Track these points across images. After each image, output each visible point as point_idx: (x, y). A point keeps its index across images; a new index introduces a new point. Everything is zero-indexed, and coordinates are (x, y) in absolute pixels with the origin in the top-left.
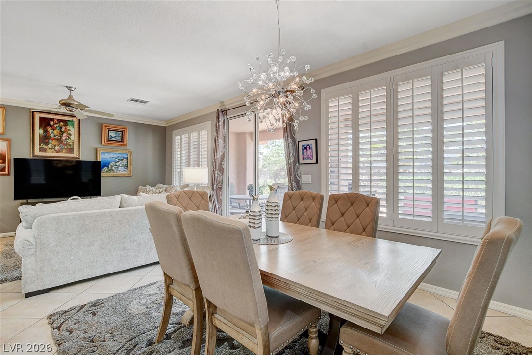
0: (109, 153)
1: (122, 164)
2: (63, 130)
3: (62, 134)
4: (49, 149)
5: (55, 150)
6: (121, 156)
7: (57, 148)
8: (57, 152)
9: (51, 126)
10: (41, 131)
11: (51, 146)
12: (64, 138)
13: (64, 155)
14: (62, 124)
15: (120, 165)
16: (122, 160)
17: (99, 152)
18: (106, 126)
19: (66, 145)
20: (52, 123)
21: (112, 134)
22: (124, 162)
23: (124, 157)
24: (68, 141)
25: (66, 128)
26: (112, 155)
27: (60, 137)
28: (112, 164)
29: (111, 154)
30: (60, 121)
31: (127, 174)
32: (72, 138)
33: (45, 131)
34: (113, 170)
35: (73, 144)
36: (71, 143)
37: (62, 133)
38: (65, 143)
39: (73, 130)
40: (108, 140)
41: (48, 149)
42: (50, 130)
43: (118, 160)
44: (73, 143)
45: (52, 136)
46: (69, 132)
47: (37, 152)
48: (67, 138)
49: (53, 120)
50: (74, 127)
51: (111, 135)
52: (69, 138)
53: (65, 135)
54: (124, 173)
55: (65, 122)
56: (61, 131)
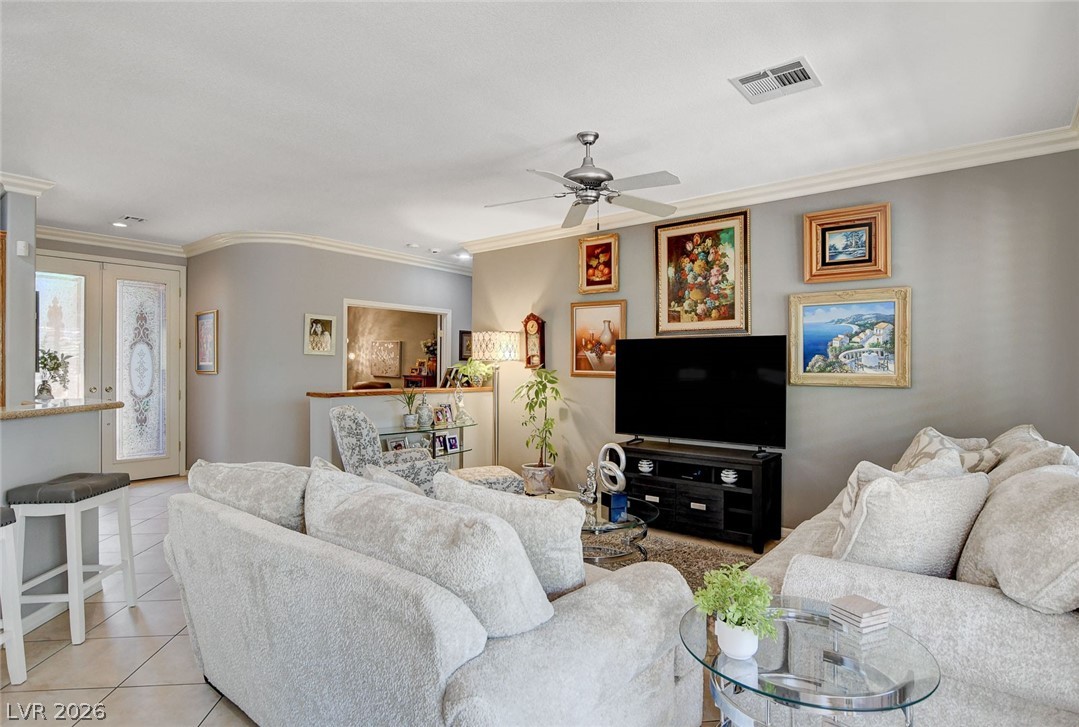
0: (826, 307)
1: (873, 340)
2: (710, 258)
3: (709, 271)
4: (686, 312)
5: (697, 314)
6: (868, 314)
7: (700, 308)
8: (700, 318)
9: (688, 254)
10: (672, 271)
11: (689, 305)
12: (713, 280)
13: (714, 326)
14: (709, 242)
15: (867, 347)
16: (872, 326)
17: (798, 309)
18: (811, 220)
19: (717, 298)
20: (689, 246)
21: (837, 240)
22: (881, 333)
23: (878, 317)
24: (722, 286)
25: (716, 252)
26: (838, 313)
27: (705, 278)
28: (836, 343)
29: (833, 309)
30: (705, 236)
31: (889, 379)
32: (730, 275)
33: (679, 270)
34: (841, 365)
35: (734, 293)
36: (728, 292)
37: (709, 265)
38: (715, 292)
39: (731, 253)
40: (824, 263)
41: (682, 313)
42: (686, 263)
43: (855, 328)
44: (733, 288)
45: (690, 279)
46: (724, 260)
47: (665, 325)
48: (720, 278)
49: (689, 237)
50: (733, 246)
51: (833, 247)
52: (724, 276)
53: (714, 271)
54: (880, 373)
55: (714, 235)
56: (707, 262)
